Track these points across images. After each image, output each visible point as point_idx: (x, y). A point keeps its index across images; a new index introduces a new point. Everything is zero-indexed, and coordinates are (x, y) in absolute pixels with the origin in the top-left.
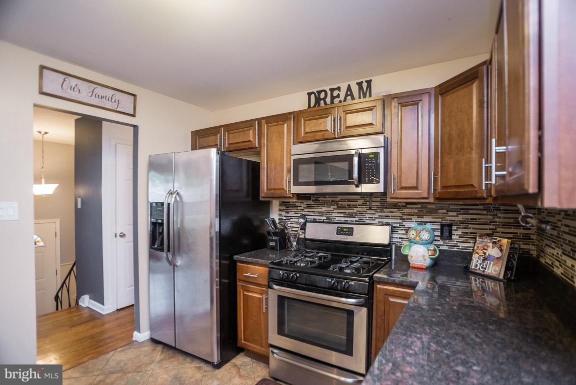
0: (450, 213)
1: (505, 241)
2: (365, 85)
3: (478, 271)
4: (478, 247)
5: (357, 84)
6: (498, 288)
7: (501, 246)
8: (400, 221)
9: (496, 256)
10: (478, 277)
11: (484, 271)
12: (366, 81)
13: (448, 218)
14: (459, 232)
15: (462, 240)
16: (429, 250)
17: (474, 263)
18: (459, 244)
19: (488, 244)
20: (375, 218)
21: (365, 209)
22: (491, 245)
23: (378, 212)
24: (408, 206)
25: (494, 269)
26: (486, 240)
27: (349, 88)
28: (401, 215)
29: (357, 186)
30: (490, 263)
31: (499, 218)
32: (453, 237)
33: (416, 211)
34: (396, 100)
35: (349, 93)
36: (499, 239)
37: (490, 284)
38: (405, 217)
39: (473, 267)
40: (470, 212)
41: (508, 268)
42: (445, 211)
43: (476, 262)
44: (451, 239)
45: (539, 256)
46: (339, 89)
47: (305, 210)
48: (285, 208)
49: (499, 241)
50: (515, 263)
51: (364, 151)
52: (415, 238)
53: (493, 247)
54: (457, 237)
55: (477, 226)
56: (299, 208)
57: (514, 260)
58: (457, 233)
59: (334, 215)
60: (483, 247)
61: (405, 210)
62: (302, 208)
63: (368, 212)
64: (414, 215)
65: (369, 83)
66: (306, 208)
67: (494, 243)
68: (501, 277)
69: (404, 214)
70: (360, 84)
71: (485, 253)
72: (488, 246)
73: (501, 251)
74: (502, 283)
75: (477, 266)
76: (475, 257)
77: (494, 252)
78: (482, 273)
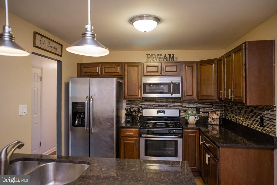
0: (199, 104)
1: (219, 113)
2: (172, 56)
3: (211, 123)
4: (210, 115)
5: (169, 54)
6: (217, 127)
7: (217, 114)
8: (182, 107)
9: (216, 118)
10: (211, 125)
11: (213, 123)
12: (172, 54)
13: (198, 106)
14: (202, 110)
15: (203, 113)
16: (195, 117)
17: (209, 120)
18: (202, 115)
19: (213, 114)
20: (172, 106)
21: (167, 103)
22: (214, 114)
23: (173, 104)
24: (184, 102)
25: (216, 122)
26: (213, 113)
27: (165, 55)
28: (182, 105)
29: (172, 95)
30: (215, 120)
31: (214, 105)
32: (200, 113)
33: (187, 103)
34: (185, 64)
35: (165, 57)
36: (217, 112)
37: (215, 127)
38: (183, 106)
39: (209, 122)
40: (205, 103)
41: (220, 121)
42: (197, 103)
43: (210, 120)
44: (199, 113)
45: (225, 117)
46: (161, 55)
47: (140, 104)
48: (129, 103)
49: (217, 113)
50: (222, 120)
51: (174, 82)
52: (191, 113)
53: (215, 115)
54: (201, 113)
55: (208, 108)
56: (137, 103)
57: (221, 119)
58: (201, 111)
59: (154, 105)
60: (212, 115)
61: (183, 103)
62: (139, 103)
63: (169, 104)
64: (186, 105)
65: (173, 55)
66: (140, 103)
67: (215, 114)
68: (218, 124)
69: (183, 105)
70: (170, 55)
71: (213, 117)
72: (213, 115)
73: (218, 116)
74: (218, 126)
75: (210, 122)
76: (209, 119)
77: (215, 116)
78: (212, 124)
